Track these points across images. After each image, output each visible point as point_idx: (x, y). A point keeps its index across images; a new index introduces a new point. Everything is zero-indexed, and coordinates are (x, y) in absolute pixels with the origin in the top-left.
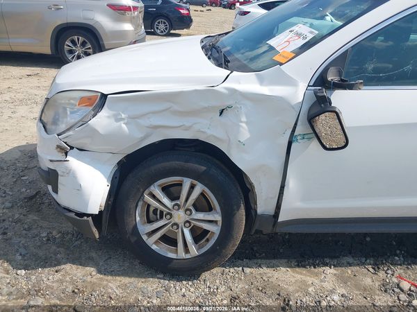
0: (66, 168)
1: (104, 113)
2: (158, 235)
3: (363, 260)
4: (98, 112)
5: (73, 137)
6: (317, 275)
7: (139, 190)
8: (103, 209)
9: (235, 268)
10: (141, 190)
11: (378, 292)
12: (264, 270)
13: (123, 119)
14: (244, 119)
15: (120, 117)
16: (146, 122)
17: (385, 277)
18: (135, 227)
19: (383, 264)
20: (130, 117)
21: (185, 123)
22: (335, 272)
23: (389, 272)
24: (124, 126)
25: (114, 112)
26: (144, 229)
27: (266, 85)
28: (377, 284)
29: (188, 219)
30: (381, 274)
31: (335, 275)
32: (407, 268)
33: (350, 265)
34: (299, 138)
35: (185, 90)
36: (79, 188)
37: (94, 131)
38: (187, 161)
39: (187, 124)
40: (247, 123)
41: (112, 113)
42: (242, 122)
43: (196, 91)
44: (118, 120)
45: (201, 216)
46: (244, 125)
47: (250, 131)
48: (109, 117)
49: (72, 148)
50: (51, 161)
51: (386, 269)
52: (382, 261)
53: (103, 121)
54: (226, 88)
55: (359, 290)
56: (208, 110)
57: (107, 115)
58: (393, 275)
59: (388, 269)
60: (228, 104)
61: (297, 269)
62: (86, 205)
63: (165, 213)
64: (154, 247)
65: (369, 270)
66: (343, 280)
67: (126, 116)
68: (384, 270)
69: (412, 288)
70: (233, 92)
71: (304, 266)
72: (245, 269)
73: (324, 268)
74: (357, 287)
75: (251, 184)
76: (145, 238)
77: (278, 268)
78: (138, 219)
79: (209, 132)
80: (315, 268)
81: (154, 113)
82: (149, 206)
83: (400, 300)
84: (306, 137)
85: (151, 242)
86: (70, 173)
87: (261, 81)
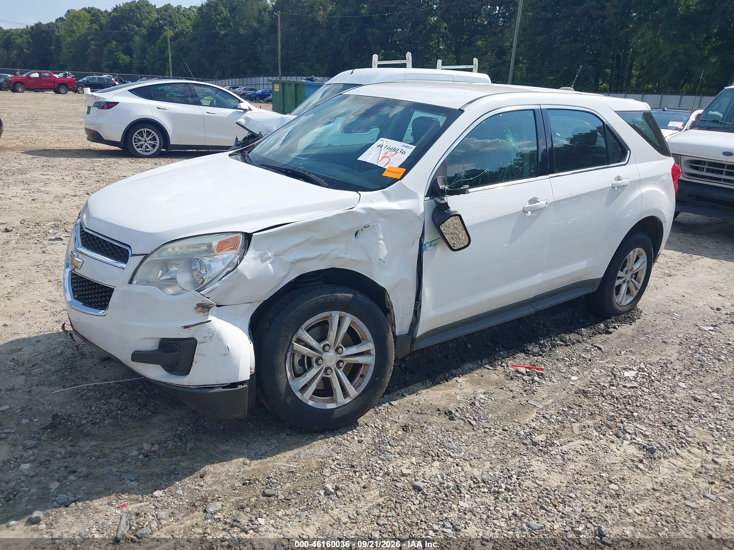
0: (209, 330)
1: (251, 254)
3: (479, 362)
4: (244, 254)
6: (453, 386)
7: (287, 337)
8: (253, 371)
9: (383, 405)
10: (290, 338)
11: (507, 381)
12: (408, 398)
13: (269, 258)
14: (381, 236)
15: (266, 256)
16: (289, 258)
17: (503, 370)
18: (288, 382)
19: (496, 360)
20: (275, 255)
21: (323, 252)
22: (465, 379)
23: (504, 364)
24: (269, 265)
25: (260, 252)
26: (296, 385)
27: (393, 201)
28: (502, 376)
29: (339, 359)
30: (499, 368)
31: (467, 381)
32: (514, 358)
33: (471, 370)
34: (427, 246)
35: (328, 216)
36: (227, 353)
37: (242, 276)
38: (332, 293)
39: (325, 253)
40: (384, 240)
41: (258, 253)
42: (380, 239)
43: (338, 215)
44: (264, 260)
45: (354, 350)
46: (381, 242)
47: (387, 248)
48: (255, 258)
50: (186, 327)
51: (500, 363)
52: (494, 357)
53: (249, 264)
54: (364, 209)
55: (493, 385)
56: (345, 233)
57: (253, 256)
58: (508, 366)
59: (502, 363)
60: (365, 223)
61: (434, 387)
62: (236, 370)
63: (314, 359)
64: (311, 403)
65: (489, 369)
66: (476, 383)
67: (273, 254)
68: (499, 365)
69: (528, 370)
70: (370, 211)
71: (439, 383)
72: (392, 402)
73: (455, 379)
74: (490, 383)
75: (390, 304)
76: (299, 395)
77: (419, 392)
78: (289, 374)
79: (347, 256)
80: (447, 381)
82: (302, 356)
83: (526, 381)
84: (432, 244)
85: (307, 397)
87: (389, 198)
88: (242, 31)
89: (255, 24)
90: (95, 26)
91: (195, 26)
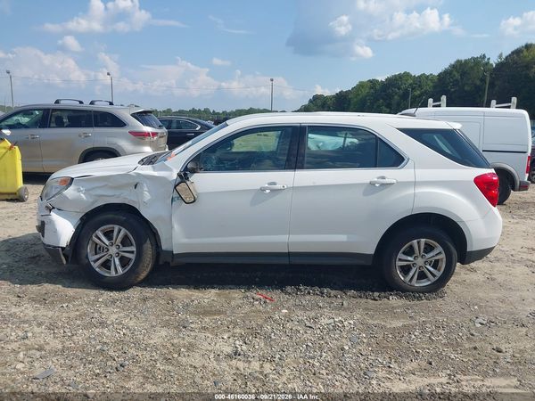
0: (50, 219)
1: (72, 188)
2: (100, 261)
4: (69, 187)
5: (54, 201)
7: (89, 233)
8: (68, 244)
12: (170, 290)
13: (82, 191)
14: (145, 189)
16: (93, 193)
18: (87, 255)
20: (85, 190)
24: (82, 195)
25: (77, 187)
26: (92, 258)
27: (156, 171)
29: (117, 251)
30: (249, 293)
31: (216, 293)
34: (176, 199)
36: (55, 231)
37: (66, 197)
39: (117, 194)
40: (148, 191)
42: (145, 191)
44: (79, 191)
45: (125, 248)
48: (74, 190)
49: (53, 208)
50: (42, 215)
53: (70, 192)
54: (135, 173)
56: (127, 185)
59: (254, 291)
60: (138, 181)
61: (193, 290)
62: (59, 241)
63: (104, 248)
64: (97, 270)
65: (241, 291)
66: (219, 295)
70: (138, 175)
71: (198, 289)
75: (155, 229)
76: (92, 263)
78: (89, 251)
79: (129, 198)
80: (205, 290)
81: (97, 187)
82: (97, 244)
84: (179, 198)
85: (95, 266)
86: (52, 222)
87: (154, 169)
88: (466, 88)
89: (478, 83)
90: (372, 91)
91: (435, 87)
